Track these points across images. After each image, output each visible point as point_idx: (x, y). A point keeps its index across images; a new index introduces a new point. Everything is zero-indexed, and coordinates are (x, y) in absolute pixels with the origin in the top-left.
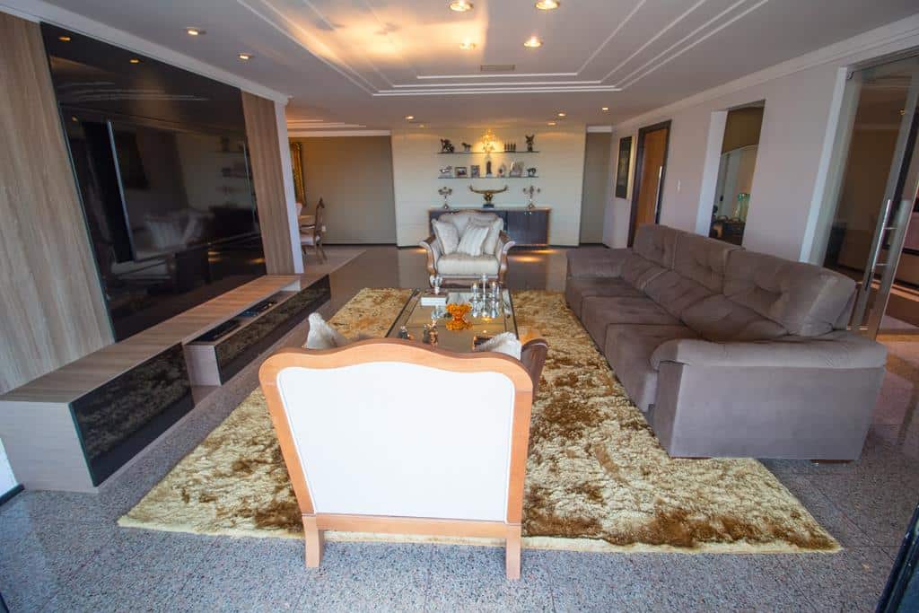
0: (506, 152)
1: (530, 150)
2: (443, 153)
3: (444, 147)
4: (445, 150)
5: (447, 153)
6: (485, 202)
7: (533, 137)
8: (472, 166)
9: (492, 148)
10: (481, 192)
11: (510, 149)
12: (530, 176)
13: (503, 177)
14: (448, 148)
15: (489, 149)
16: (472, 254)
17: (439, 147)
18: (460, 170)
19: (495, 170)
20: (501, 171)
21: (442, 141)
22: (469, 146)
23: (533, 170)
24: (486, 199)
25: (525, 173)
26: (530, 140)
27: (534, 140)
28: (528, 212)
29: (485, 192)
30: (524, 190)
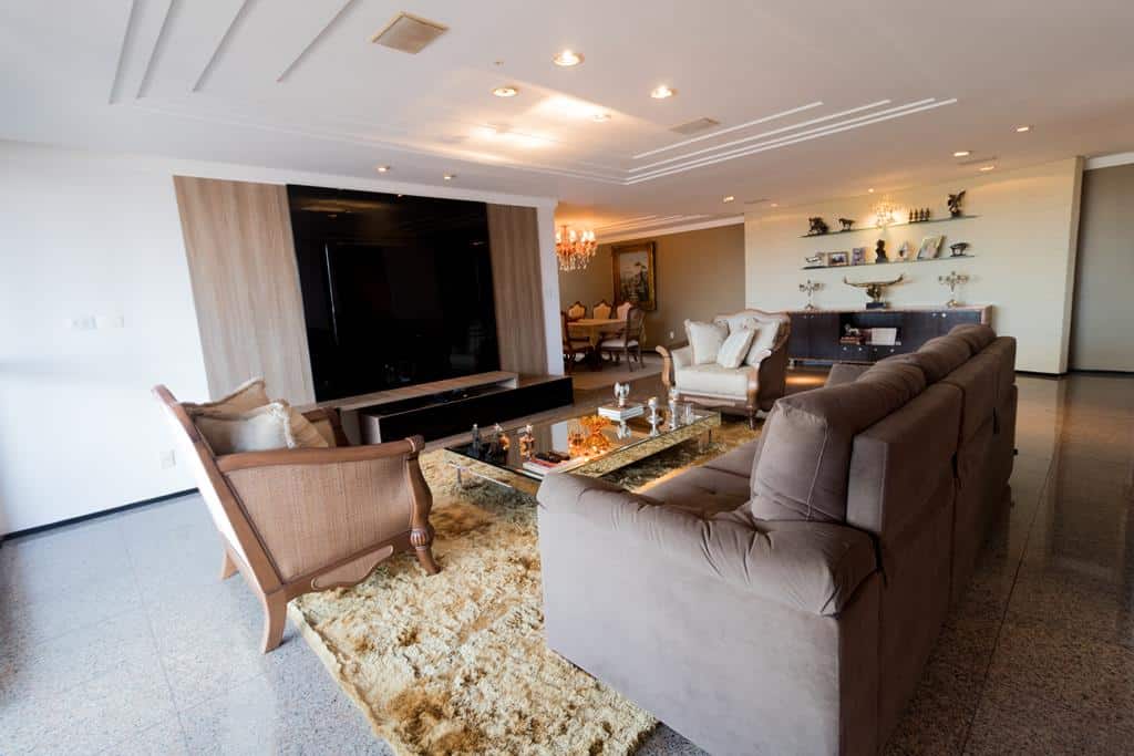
0: (911, 223)
1: (957, 215)
2: (809, 236)
3: (813, 228)
4: (815, 232)
5: (819, 234)
6: (870, 300)
7: (963, 194)
8: (854, 250)
9: (892, 220)
10: (863, 285)
11: (922, 217)
12: (955, 255)
13: (906, 260)
14: (820, 227)
15: (886, 221)
16: (725, 366)
17: (807, 229)
18: (835, 256)
19: (892, 253)
20: (901, 253)
21: (810, 220)
22: (850, 223)
23: (963, 246)
24: (871, 293)
25: (948, 252)
26: (955, 201)
27: (966, 199)
28: (939, 314)
29: (868, 285)
30: (940, 279)
